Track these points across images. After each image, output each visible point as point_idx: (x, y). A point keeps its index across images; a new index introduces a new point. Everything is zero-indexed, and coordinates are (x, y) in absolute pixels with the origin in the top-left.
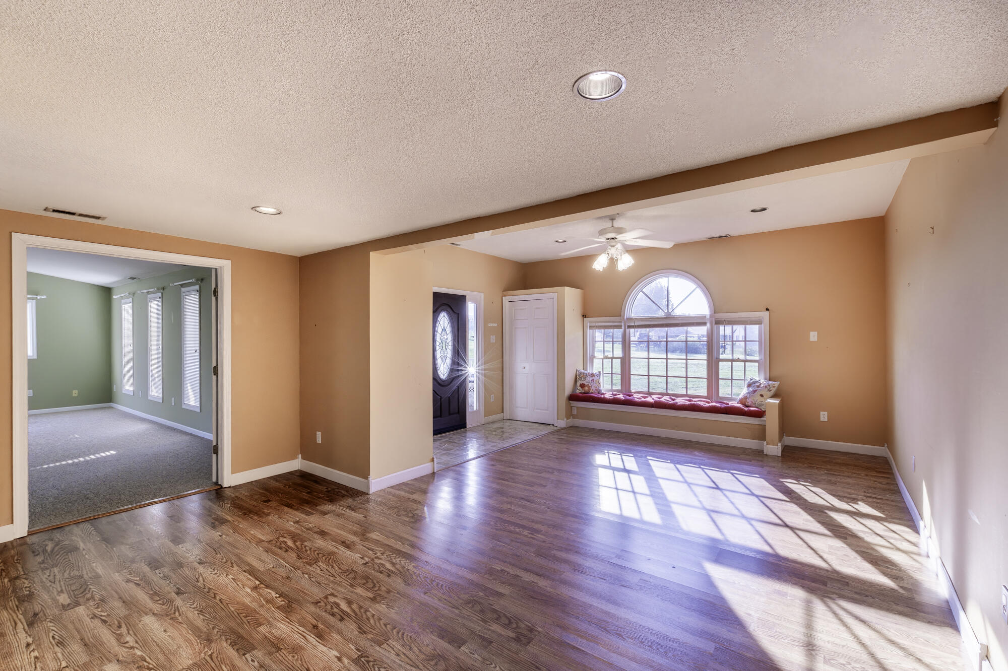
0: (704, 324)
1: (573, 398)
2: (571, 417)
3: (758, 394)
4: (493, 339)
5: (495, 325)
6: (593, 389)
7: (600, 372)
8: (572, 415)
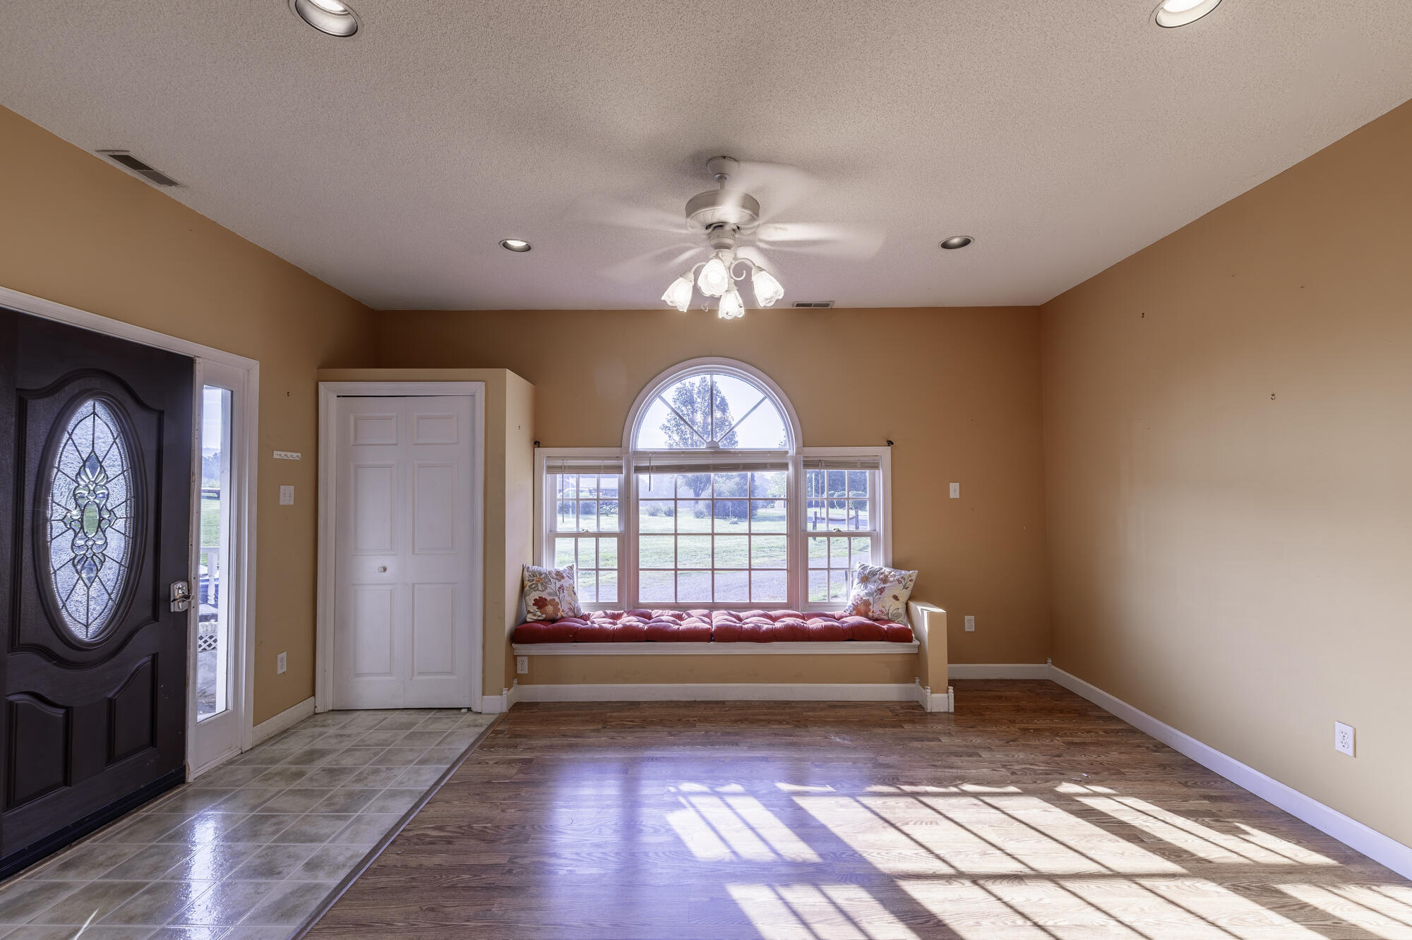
0: (784, 466)
1: (521, 634)
2: (515, 681)
3: (888, 594)
4: (287, 495)
5: (295, 456)
6: (564, 609)
7: (571, 568)
8: (517, 676)
